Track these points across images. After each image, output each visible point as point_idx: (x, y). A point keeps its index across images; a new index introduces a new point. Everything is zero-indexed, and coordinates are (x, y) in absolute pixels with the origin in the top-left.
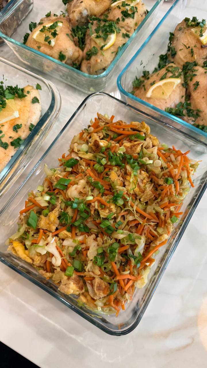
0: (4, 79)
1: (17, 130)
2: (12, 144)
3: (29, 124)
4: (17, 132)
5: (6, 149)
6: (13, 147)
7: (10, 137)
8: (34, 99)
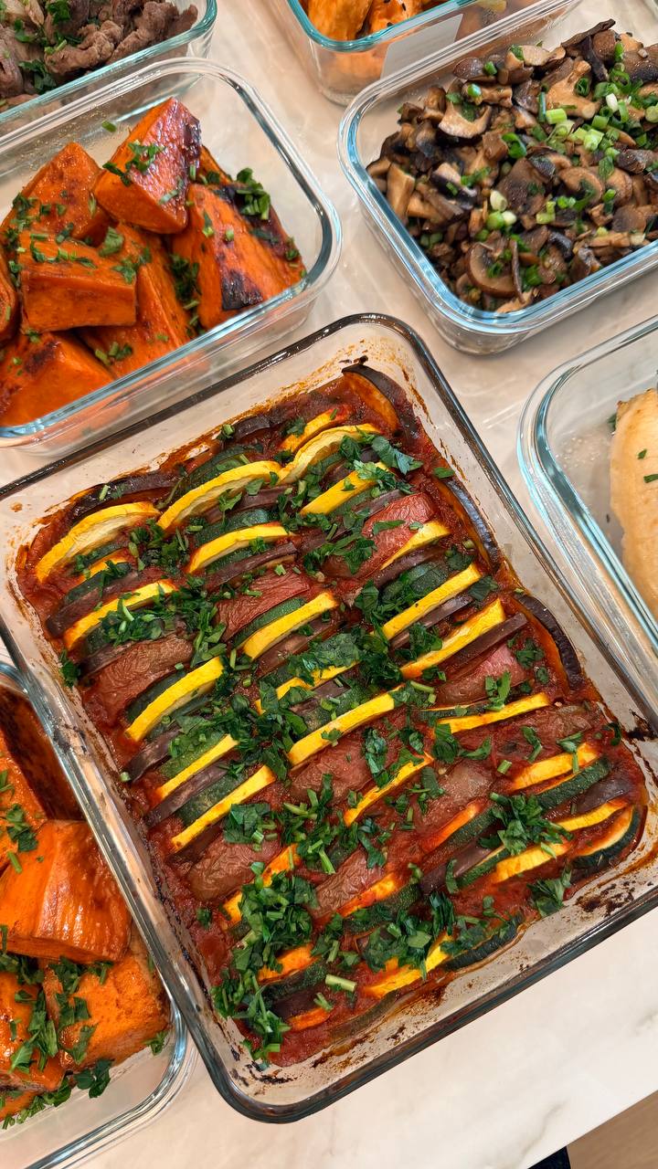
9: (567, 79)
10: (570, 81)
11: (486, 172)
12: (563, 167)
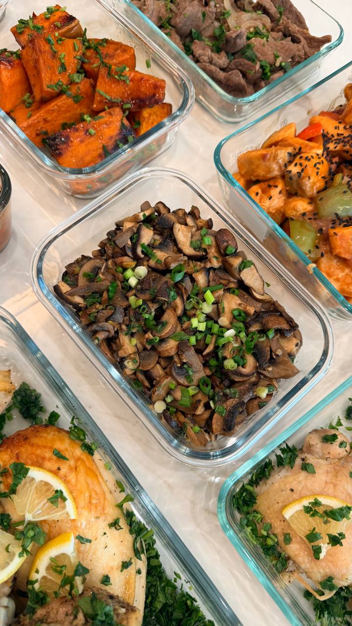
9: (241, 302)
10: (240, 305)
11: (158, 261)
12: (175, 309)
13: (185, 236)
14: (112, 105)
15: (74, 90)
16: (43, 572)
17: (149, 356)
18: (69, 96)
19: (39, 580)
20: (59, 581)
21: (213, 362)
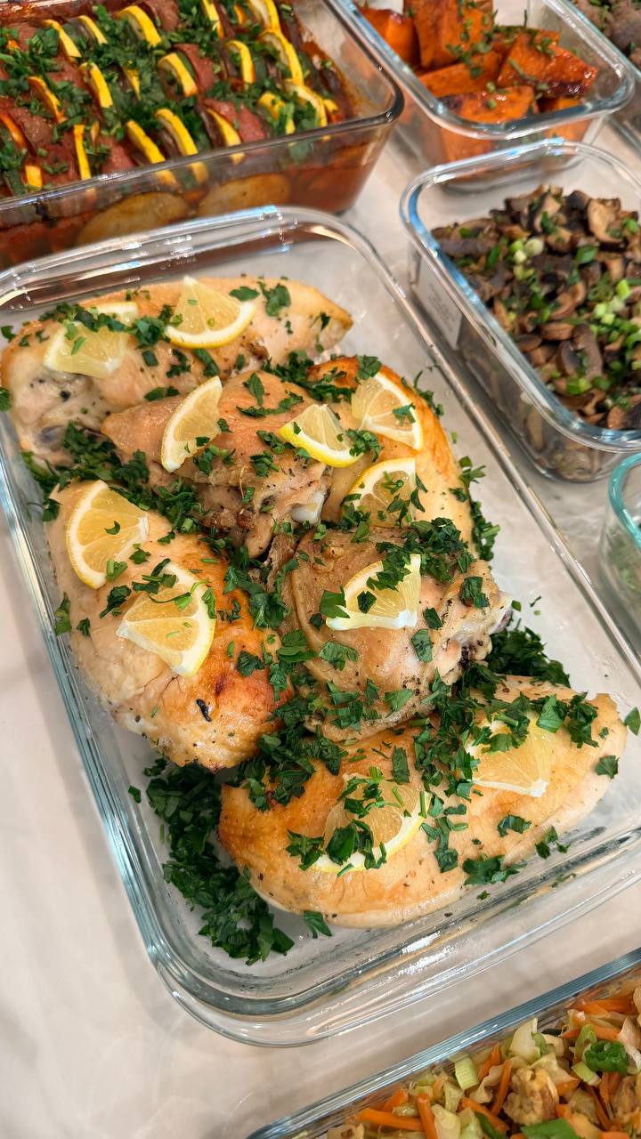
0: (532, 605)
1: (508, 831)
2: (469, 866)
3: (545, 827)
4: (502, 833)
5: (442, 871)
6: (464, 876)
7: (476, 842)
8: (605, 761)
11: (559, 240)
12: (574, 294)
13: (603, 218)
14: (523, 81)
15: (475, 61)
16: (368, 489)
17: (530, 339)
18: (467, 66)
19: (362, 497)
20: (387, 502)
21: (616, 365)
